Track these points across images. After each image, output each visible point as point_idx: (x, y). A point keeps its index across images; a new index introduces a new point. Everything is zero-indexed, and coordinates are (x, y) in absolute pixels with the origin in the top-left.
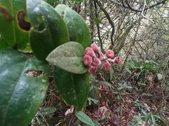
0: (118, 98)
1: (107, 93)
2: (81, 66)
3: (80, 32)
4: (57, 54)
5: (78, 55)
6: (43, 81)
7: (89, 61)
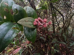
0: (71, 50)
1: (64, 48)
2: (32, 26)
3: (32, 14)
4: (22, 21)
5: (31, 22)
6: (18, 30)
7: (35, 23)
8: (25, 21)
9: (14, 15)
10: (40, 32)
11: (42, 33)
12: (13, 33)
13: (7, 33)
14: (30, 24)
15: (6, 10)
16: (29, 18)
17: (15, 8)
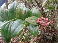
2: (35, 23)
3: (37, 14)
4: (28, 19)
5: (35, 20)
6: (24, 26)
7: (38, 21)
8: (30, 19)
9: (24, 15)
10: (47, 30)
11: (48, 32)
12: (21, 27)
13: (18, 26)
14: (34, 22)
15: (19, 11)
16: (33, 17)
17: (25, 10)
